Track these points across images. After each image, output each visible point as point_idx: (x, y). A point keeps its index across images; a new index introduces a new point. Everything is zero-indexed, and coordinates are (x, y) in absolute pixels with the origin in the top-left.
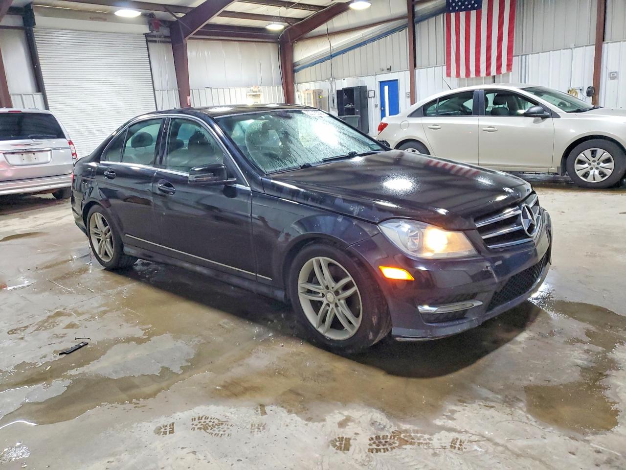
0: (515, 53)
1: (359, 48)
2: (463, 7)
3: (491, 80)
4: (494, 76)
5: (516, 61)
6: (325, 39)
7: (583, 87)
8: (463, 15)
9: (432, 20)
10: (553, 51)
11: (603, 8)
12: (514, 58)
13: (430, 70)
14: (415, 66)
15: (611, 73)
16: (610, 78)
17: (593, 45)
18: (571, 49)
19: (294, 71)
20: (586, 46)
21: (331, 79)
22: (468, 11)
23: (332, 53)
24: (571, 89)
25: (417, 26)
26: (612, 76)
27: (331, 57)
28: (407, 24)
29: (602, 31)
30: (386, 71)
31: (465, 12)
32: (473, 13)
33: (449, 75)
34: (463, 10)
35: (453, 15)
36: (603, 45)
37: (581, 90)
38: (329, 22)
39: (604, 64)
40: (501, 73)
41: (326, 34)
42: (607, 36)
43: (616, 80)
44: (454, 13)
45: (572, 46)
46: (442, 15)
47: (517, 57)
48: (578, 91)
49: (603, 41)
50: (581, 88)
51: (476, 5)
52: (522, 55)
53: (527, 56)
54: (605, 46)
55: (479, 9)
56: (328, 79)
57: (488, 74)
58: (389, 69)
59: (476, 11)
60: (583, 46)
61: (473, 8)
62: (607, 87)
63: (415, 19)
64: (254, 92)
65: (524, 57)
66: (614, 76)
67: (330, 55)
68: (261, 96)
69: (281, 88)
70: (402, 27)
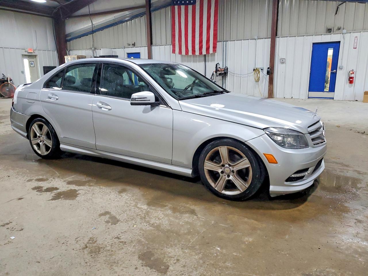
0: (219, 39)
1: (113, 27)
2: (183, 2)
3: (203, 58)
4: (205, 55)
5: (219, 45)
6: (88, 18)
7: (264, 68)
8: (183, 7)
9: (163, 10)
10: (244, 40)
11: (276, 12)
12: (218, 43)
13: (162, 47)
14: (151, 43)
15: (281, 59)
16: (281, 62)
17: (269, 38)
18: (255, 39)
19: (66, 41)
20: (265, 38)
21: (93, 49)
22: (186, 5)
23: (93, 30)
24: (255, 69)
25: (153, 14)
26: (282, 61)
27: (92, 32)
28: (146, 12)
29: (275, 28)
30: (131, 46)
31: (184, 6)
32: (190, 7)
33: (174, 51)
34: (183, 4)
35: (176, 7)
37: (262, 69)
38: (91, 5)
39: (277, 52)
40: (209, 53)
41: (88, 15)
42: (279, 32)
43: (284, 65)
44: (177, 6)
46: (170, 7)
47: (221, 43)
48: (260, 70)
49: (276, 36)
50: (262, 68)
51: (192, 2)
52: (224, 41)
53: (227, 42)
54: (277, 39)
55: (194, 4)
56: (91, 49)
57: (201, 53)
58: (134, 45)
59: (192, 6)
60: (263, 38)
61: (190, 3)
62: (278, 68)
63: (151, 9)
64: (28, 53)
65: (225, 43)
66: (283, 61)
67: (92, 30)
68: (37, 57)
69: (56, 52)
70: (142, 14)
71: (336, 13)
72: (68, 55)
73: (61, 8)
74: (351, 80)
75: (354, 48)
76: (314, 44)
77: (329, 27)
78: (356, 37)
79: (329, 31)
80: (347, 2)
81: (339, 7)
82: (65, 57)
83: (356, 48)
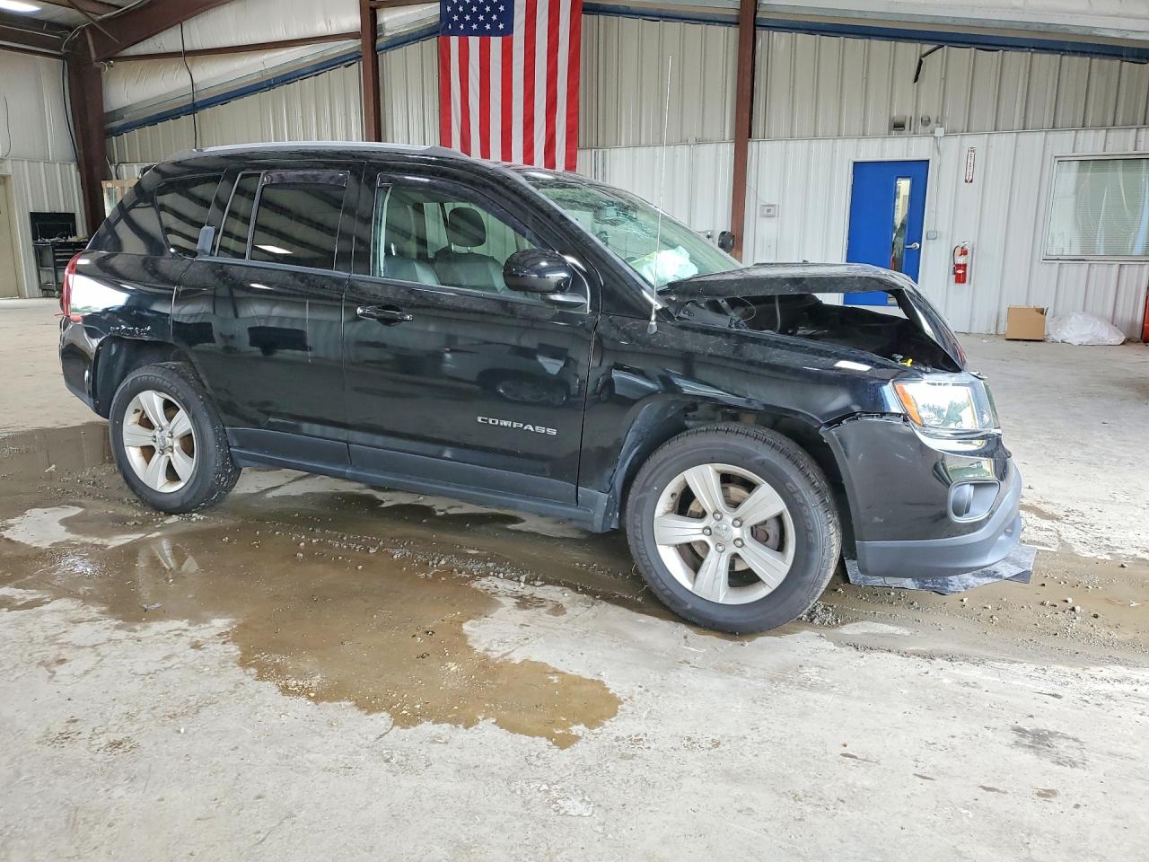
0: (585, 142)
2: (475, 27)
5: (583, 157)
6: (178, 62)
7: (712, 231)
8: (474, 42)
9: (413, 49)
10: (656, 147)
11: (749, 67)
12: (580, 154)
15: (764, 206)
16: (763, 216)
17: (730, 142)
18: (690, 145)
19: (109, 133)
20: (717, 142)
22: (485, 36)
23: (196, 101)
25: (383, 58)
26: (766, 212)
27: (193, 108)
29: (747, 115)
31: (478, 38)
32: (496, 43)
34: (474, 33)
35: (454, 40)
36: (749, 143)
37: (708, 236)
39: (752, 185)
41: (180, 53)
42: (758, 128)
43: (774, 222)
44: (456, 38)
45: (692, 140)
46: (436, 38)
47: (587, 151)
49: (750, 137)
50: (709, 233)
51: (501, 26)
52: (597, 148)
53: (607, 151)
54: (753, 147)
55: (507, 33)
59: (500, 38)
60: (712, 143)
61: (496, 32)
62: (757, 231)
63: (379, 42)
65: (600, 152)
66: (769, 213)
67: (191, 102)
68: (8, 181)
69: (73, 167)
70: (348, 58)
71: (916, 80)
72: (114, 177)
73: (92, 28)
74: (960, 272)
75: (966, 181)
76: (855, 163)
77: (899, 120)
78: (972, 150)
79: (898, 126)
80: (945, 47)
81: (923, 59)
82: (104, 187)
83: (971, 181)
